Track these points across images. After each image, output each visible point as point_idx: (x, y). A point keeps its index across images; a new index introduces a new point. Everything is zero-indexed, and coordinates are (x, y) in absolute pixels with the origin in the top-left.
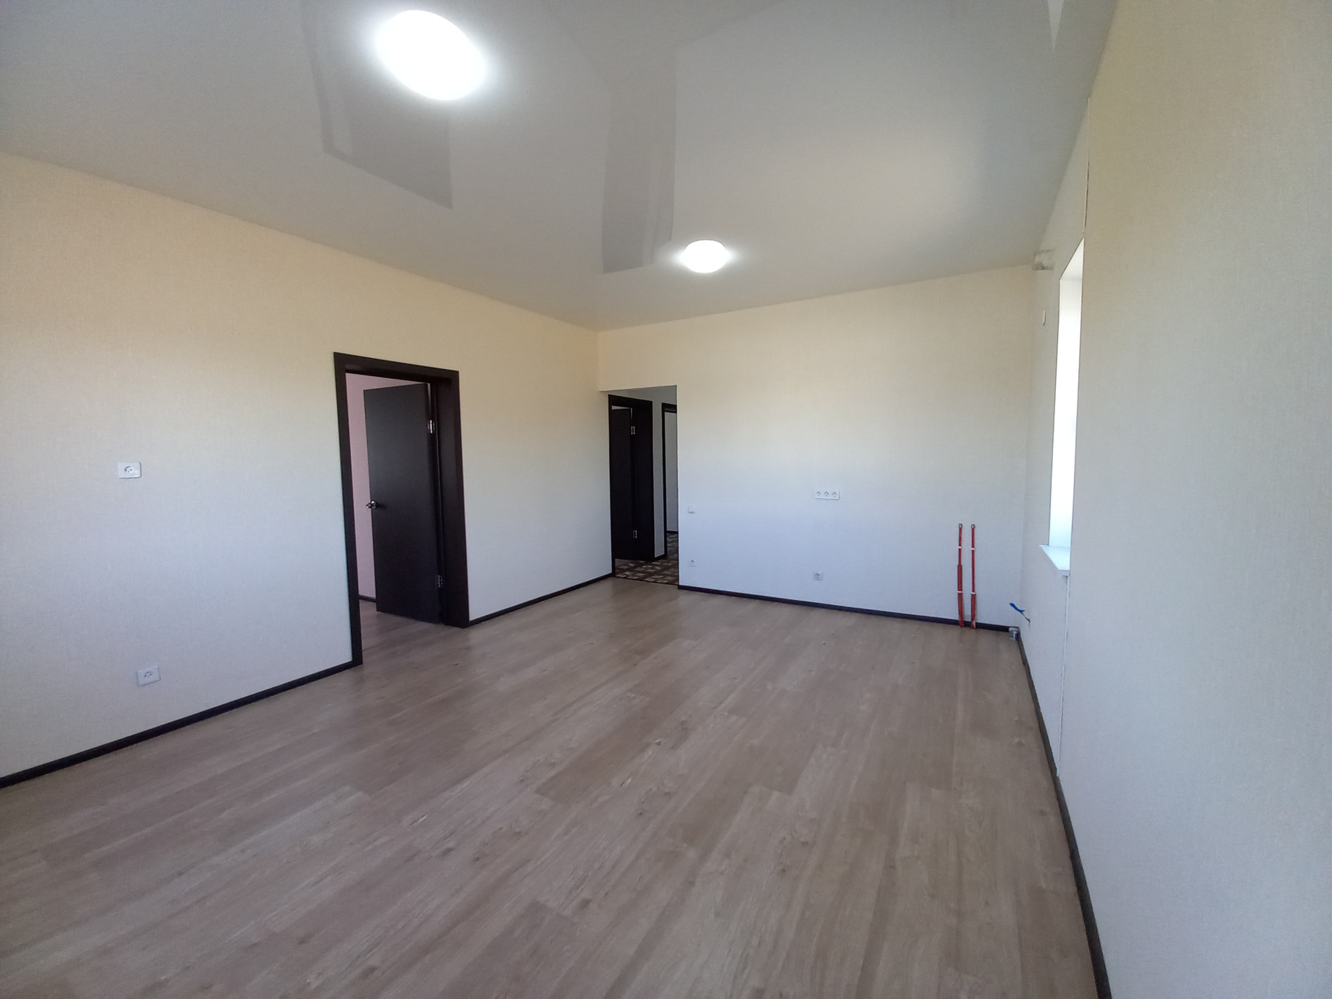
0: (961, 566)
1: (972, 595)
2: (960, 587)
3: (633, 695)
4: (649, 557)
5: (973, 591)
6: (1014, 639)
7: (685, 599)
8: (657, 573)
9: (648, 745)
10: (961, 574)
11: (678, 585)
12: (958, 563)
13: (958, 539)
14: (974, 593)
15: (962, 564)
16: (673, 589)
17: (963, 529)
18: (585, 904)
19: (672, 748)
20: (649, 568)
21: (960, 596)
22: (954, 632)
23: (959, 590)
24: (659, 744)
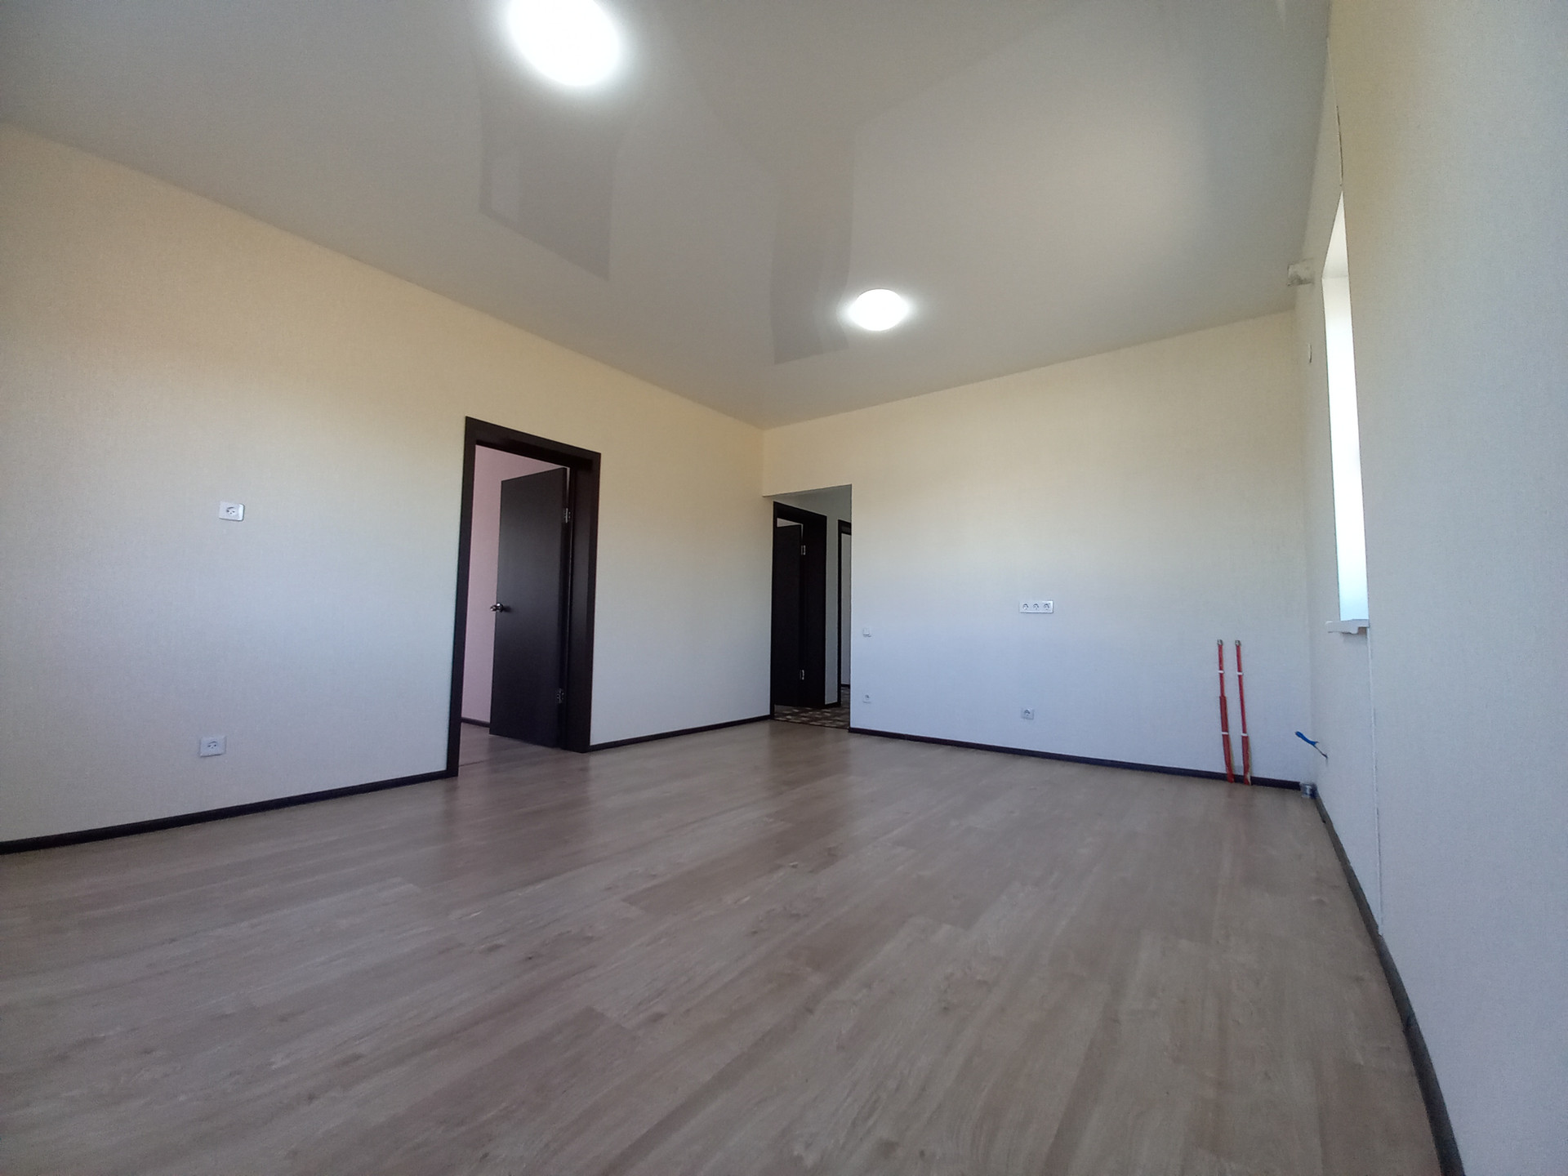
0: (1225, 697)
1: (1243, 737)
2: (1225, 726)
3: (771, 820)
4: (818, 702)
5: (1244, 731)
6: (1308, 797)
7: (855, 742)
8: (827, 718)
9: (779, 867)
10: (1225, 708)
11: (850, 728)
12: (1219, 694)
13: (1218, 661)
14: (1244, 735)
15: (1226, 695)
16: (845, 733)
17: (1223, 647)
18: (657, 1018)
19: (811, 872)
20: (817, 714)
21: (1226, 740)
22: (1221, 788)
23: (1223, 731)
24: (794, 867)
